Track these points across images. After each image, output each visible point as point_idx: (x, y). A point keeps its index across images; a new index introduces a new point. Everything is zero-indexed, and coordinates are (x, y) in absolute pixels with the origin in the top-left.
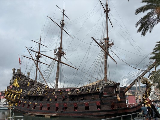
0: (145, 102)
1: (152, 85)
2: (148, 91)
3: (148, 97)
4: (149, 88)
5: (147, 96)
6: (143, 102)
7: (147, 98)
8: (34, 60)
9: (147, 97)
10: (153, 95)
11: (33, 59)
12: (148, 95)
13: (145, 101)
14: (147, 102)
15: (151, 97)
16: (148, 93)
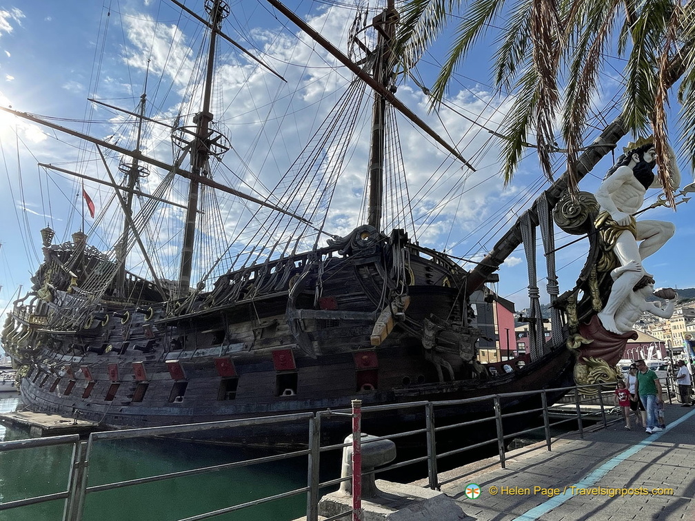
0: (577, 345)
1: (621, 228)
2: (599, 274)
3: (595, 313)
4: (605, 256)
5: (589, 303)
6: (564, 347)
7: (588, 319)
8: (117, 187)
9: (587, 313)
11: (113, 185)
12: (596, 302)
13: (573, 341)
14: (590, 346)
16: (594, 287)
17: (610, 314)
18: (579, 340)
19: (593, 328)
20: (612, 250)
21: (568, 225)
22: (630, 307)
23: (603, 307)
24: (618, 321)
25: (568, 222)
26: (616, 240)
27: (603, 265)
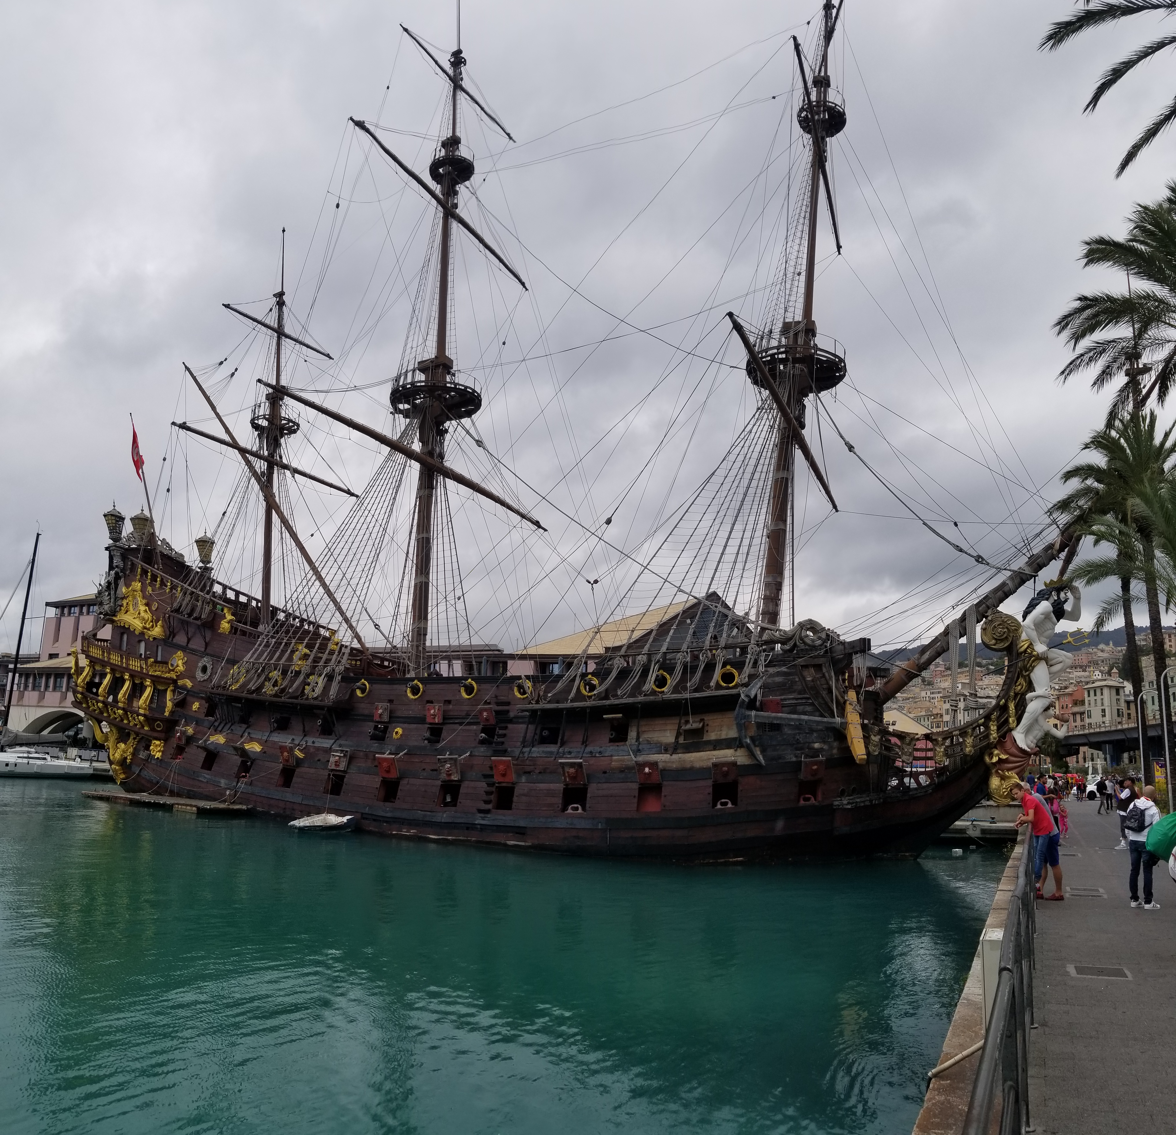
0: (995, 759)
1: (1039, 658)
2: (1016, 695)
4: (1021, 680)
5: (1006, 721)
6: (982, 761)
7: (1004, 736)
9: (1005, 730)
10: (1036, 720)
11: (234, 445)
13: (991, 756)
14: (1005, 761)
15: (1028, 731)
16: (1012, 706)
17: (1023, 732)
18: (998, 755)
19: (1008, 745)
21: (994, 645)
23: (1017, 726)
24: (1027, 740)
25: (994, 641)
26: (1034, 667)
27: (1019, 687)
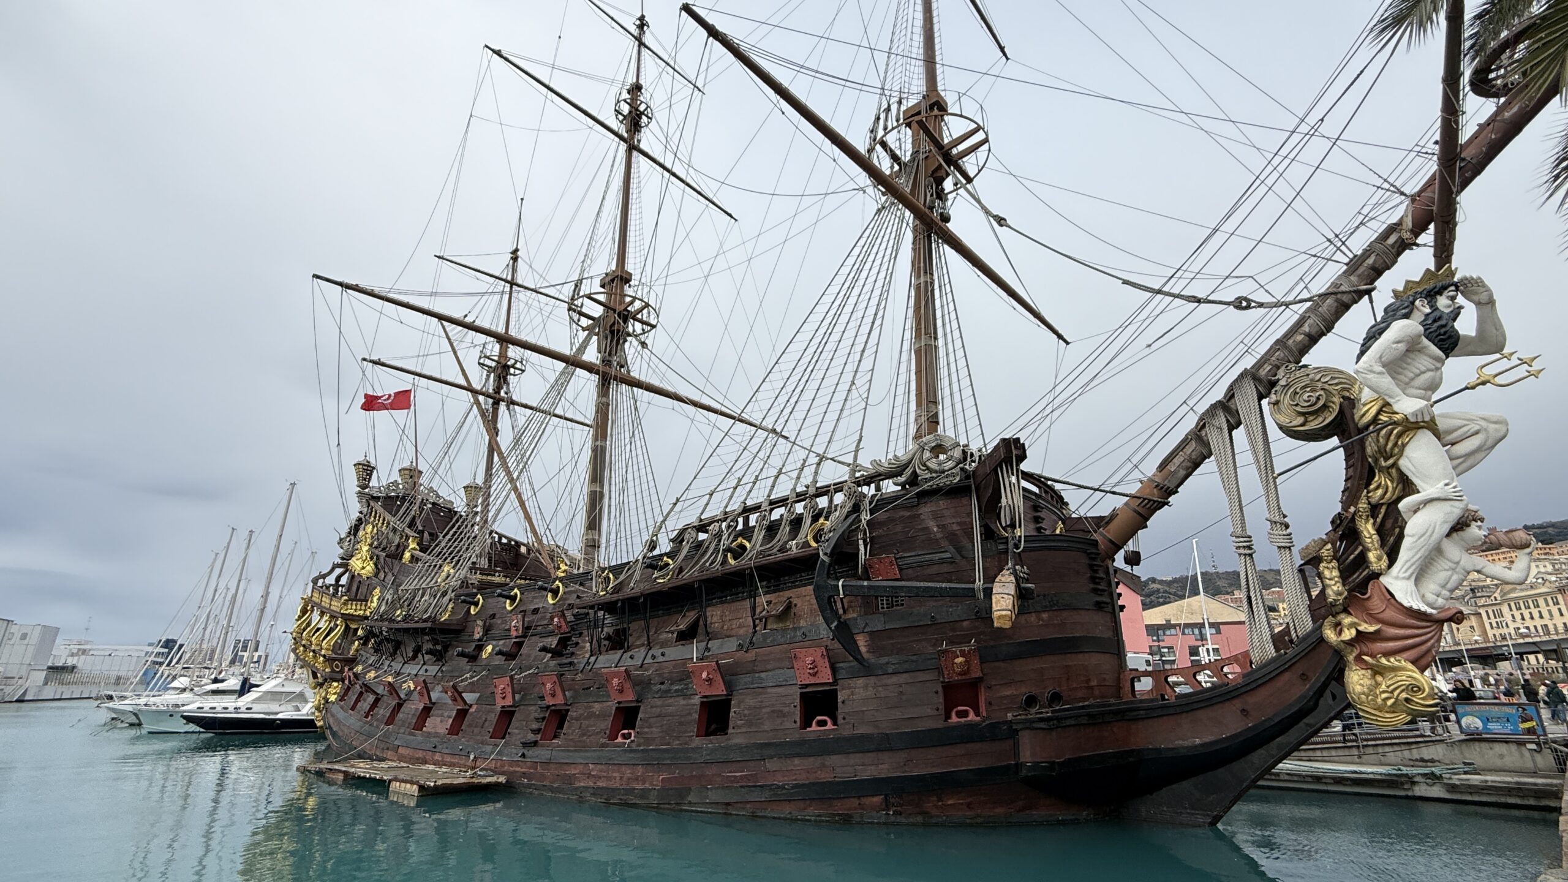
0: (1348, 634)
2: (1374, 509)
6: (1322, 640)
12: (1375, 557)
13: (1338, 627)
14: (1376, 636)
16: (1368, 530)
17: (1409, 578)
18: (1352, 625)
19: (1376, 604)
20: (1394, 465)
21: (1302, 425)
22: (1443, 564)
23: (1390, 565)
24: (1422, 591)
25: (1301, 420)
26: (1404, 446)
27: (1380, 492)
